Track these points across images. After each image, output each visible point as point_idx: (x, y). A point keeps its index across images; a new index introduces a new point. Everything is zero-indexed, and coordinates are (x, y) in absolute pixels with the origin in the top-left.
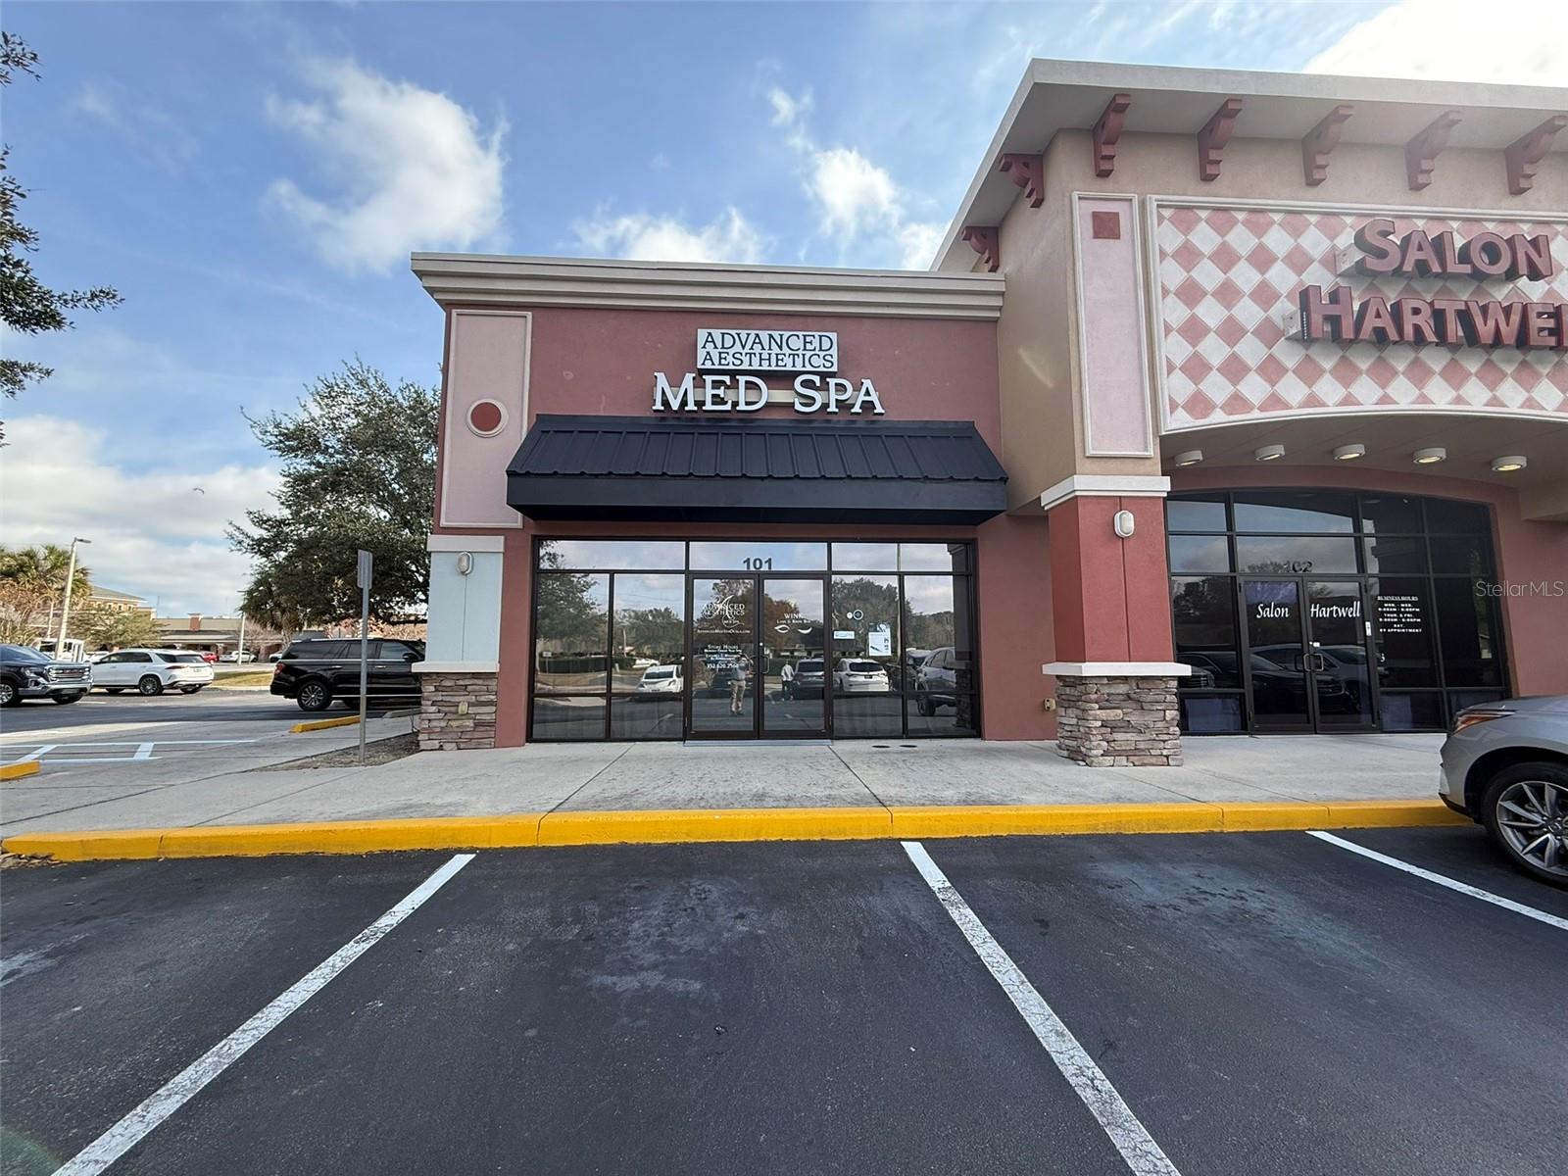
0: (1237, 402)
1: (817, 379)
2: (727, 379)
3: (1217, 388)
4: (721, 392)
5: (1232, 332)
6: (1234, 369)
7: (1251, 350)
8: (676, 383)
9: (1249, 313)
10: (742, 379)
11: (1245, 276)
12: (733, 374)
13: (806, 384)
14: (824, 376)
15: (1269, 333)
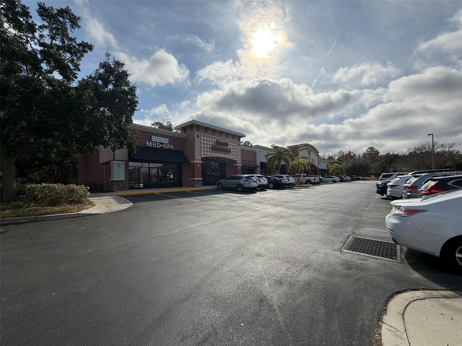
0: (207, 155)
1: (166, 144)
2: (156, 143)
3: (206, 153)
4: (155, 145)
5: (207, 148)
6: (207, 151)
7: (208, 150)
8: (149, 143)
9: (208, 146)
10: (157, 143)
11: (208, 143)
12: (156, 142)
13: (165, 145)
14: (167, 144)
15: (210, 148)
